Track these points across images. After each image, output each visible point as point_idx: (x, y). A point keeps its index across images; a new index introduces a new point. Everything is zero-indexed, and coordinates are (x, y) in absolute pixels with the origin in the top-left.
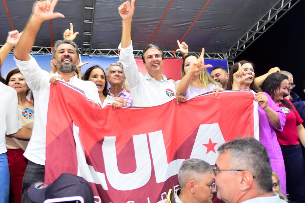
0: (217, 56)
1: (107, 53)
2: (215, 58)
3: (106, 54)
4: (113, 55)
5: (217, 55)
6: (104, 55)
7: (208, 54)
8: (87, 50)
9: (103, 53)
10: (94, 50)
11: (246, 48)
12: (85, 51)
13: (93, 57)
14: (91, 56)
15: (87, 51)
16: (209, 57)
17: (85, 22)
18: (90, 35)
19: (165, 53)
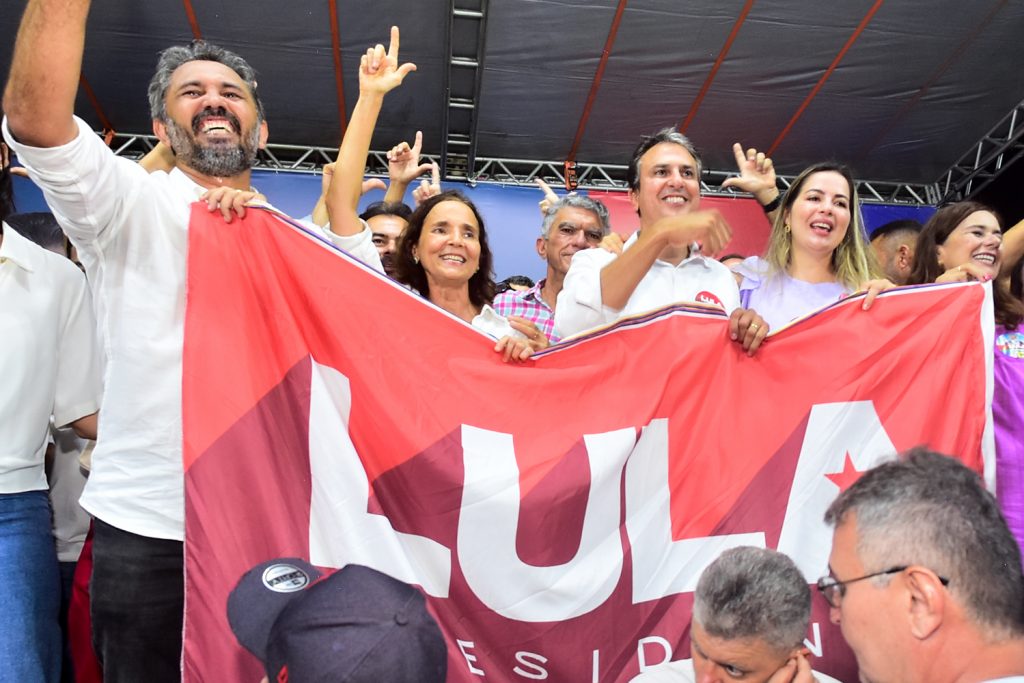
0: (904, 194)
1: (528, 174)
2: (895, 200)
3: (525, 179)
4: (549, 180)
5: (904, 188)
6: (519, 179)
7: (871, 185)
8: (459, 162)
9: (513, 173)
10: (484, 163)
11: (1007, 165)
12: (453, 166)
13: (478, 185)
14: (473, 181)
15: (461, 167)
16: (875, 197)
17: (454, 62)
18: (471, 111)
19: (726, 177)
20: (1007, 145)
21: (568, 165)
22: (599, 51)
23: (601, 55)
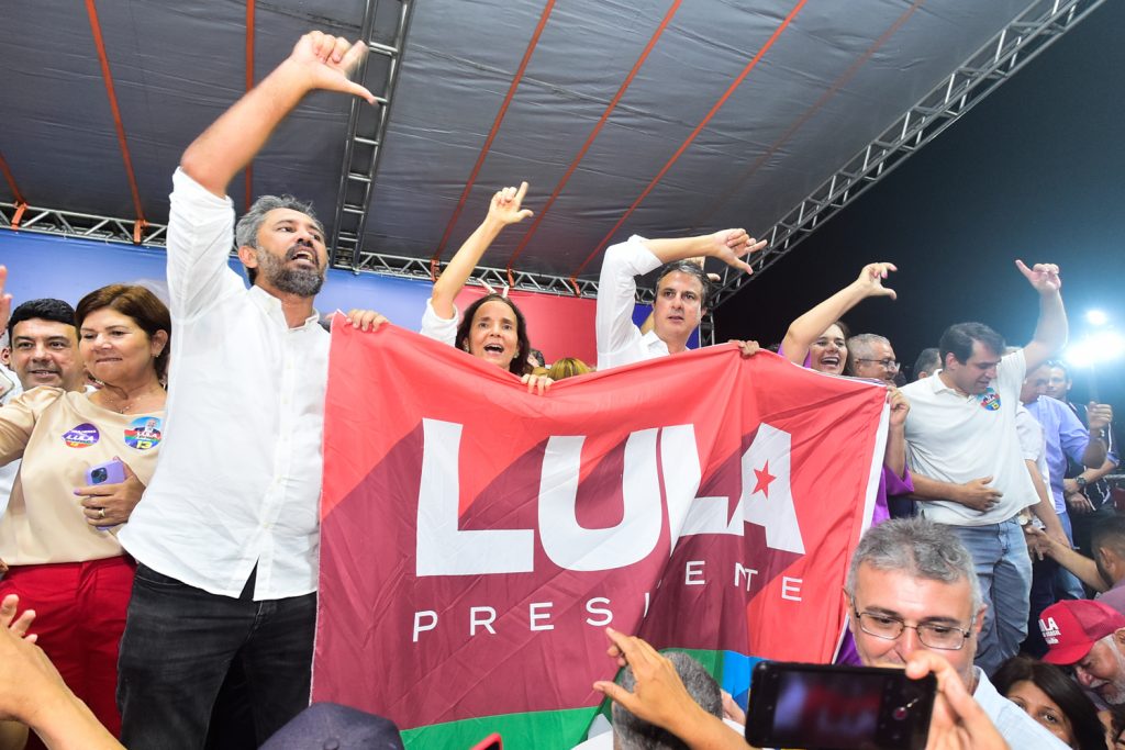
1: (402, 267)
3: (401, 271)
4: (418, 273)
6: (395, 271)
8: (346, 254)
9: (390, 266)
10: (366, 256)
11: (743, 285)
12: (340, 257)
13: (361, 274)
14: (357, 270)
15: (347, 258)
18: (359, 215)
19: (552, 279)
21: (434, 263)
22: (466, 180)
23: (467, 183)
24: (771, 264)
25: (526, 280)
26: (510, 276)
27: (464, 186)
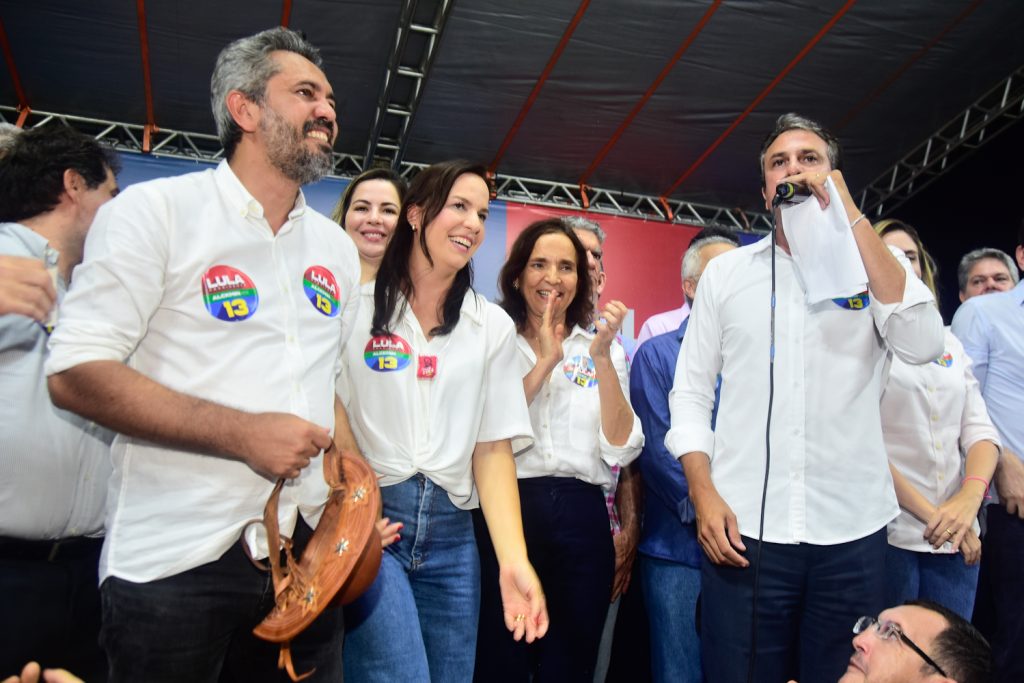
18: (404, 117)
19: (637, 199)
20: (888, 196)
22: (538, 74)
23: (539, 78)
24: (923, 187)
25: (603, 200)
26: (584, 195)
27: (534, 81)
